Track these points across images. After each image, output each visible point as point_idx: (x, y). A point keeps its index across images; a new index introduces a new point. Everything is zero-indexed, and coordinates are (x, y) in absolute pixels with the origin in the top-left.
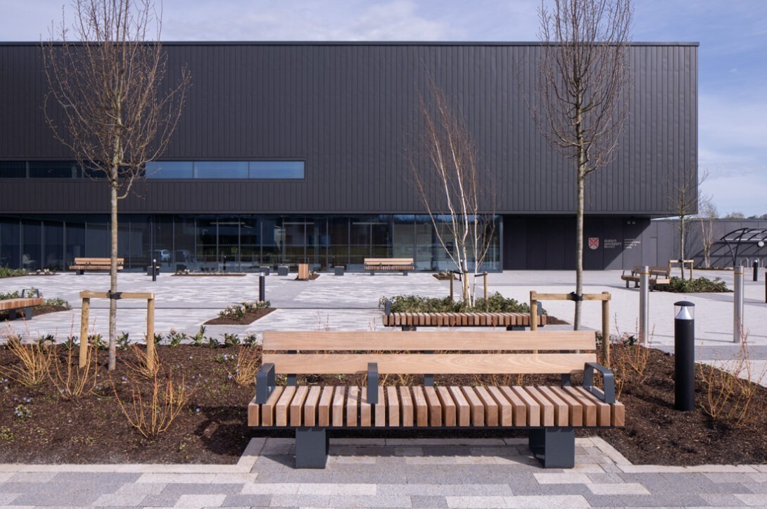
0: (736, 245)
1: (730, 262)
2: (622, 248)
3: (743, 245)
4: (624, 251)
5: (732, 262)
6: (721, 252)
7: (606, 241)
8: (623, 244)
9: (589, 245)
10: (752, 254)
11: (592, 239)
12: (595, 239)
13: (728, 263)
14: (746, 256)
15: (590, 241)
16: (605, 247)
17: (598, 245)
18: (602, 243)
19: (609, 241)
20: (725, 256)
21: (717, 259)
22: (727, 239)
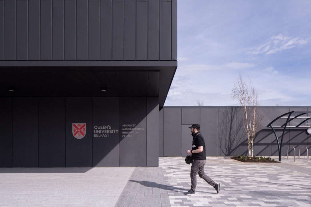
0: (281, 133)
1: (276, 151)
2: (120, 137)
3: (291, 132)
4: (123, 141)
5: (278, 152)
6: (269, 140)
7: (96, 127)
8: (121, 131)
9: (73, 133)
10: (300, 142)
11: (76, 124)
12: (82, 124)
13: (275, 153)
14: (293, 144)
15: (73, 128)
16: (96, 136)
17: (85, 133)
18: (90, 131)
19: (101, 127)
20: (272, 144)
21: (265, 146)
22: (274, 126)
